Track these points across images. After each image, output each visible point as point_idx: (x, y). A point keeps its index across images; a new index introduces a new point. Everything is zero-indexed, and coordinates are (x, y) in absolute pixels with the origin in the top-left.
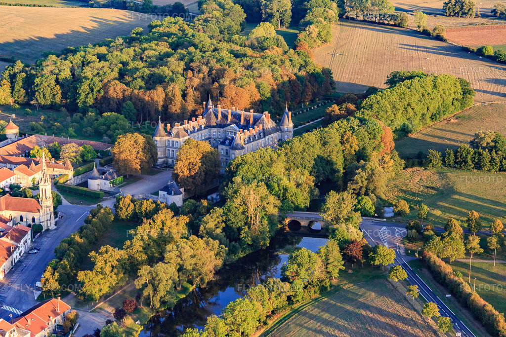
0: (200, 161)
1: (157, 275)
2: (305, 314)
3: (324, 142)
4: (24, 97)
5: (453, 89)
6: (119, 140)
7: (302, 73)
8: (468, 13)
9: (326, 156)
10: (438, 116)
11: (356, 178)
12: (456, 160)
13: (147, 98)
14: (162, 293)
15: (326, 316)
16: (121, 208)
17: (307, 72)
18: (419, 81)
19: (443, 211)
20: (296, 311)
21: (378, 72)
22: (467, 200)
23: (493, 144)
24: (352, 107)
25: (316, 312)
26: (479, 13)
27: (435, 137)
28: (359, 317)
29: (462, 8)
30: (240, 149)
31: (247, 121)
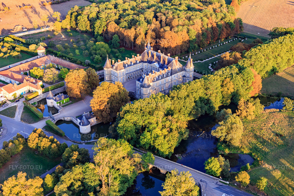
0: (107, 100)
3: (206, 88)
4: (75, 25)
7: (221, 23)
9: (207, 97)
13: (125, 34)
16: (30, 140)
17: (225, 22)
18: (290, 37)
19: (282, 173)
24: (238, 55)
30: (146, 87)
31: (164, 62)
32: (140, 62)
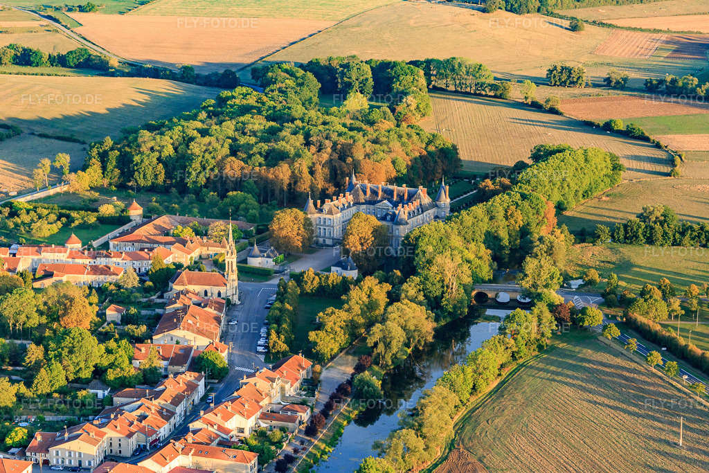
0: (371, 235)
1: (390, 332)
2: (531, 367)
3: (491, 217)
4: (119, 178)
5: (604, 164)
6: (278, 216)
7: (432, 148)
8: (577, 82)
9: (493, 230)
10: (590, 193)
11: (535, 250)
12: (626, 235)
13: (271, 176)
14: (395, 350)
15: (552, 368)
16: (306, 281)
17: (436, 147)
18: (570, 154)
19: (628, 283)
20: (522, 365)
21: (499, 149)
22: (649, 272)
23: (662, 218)
24: (506, 181)
25: (541, 365)
26: (590, 82)
27: (590, 214)
28: (585, 369)
29: (569, 77)
30: (404, 224)
31: (401, 197)
32: (354, 205)
